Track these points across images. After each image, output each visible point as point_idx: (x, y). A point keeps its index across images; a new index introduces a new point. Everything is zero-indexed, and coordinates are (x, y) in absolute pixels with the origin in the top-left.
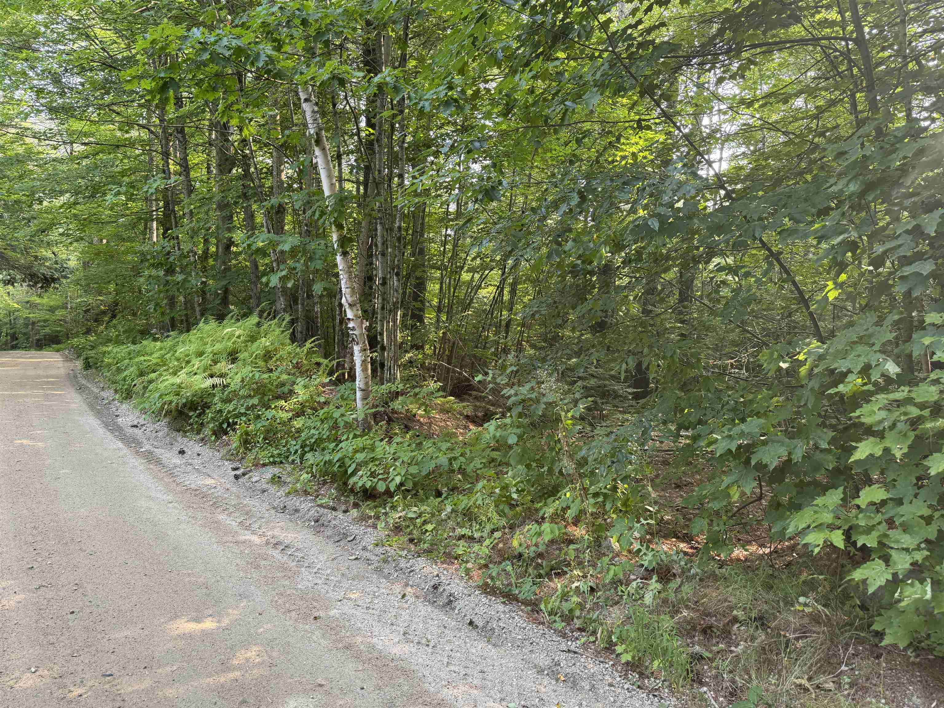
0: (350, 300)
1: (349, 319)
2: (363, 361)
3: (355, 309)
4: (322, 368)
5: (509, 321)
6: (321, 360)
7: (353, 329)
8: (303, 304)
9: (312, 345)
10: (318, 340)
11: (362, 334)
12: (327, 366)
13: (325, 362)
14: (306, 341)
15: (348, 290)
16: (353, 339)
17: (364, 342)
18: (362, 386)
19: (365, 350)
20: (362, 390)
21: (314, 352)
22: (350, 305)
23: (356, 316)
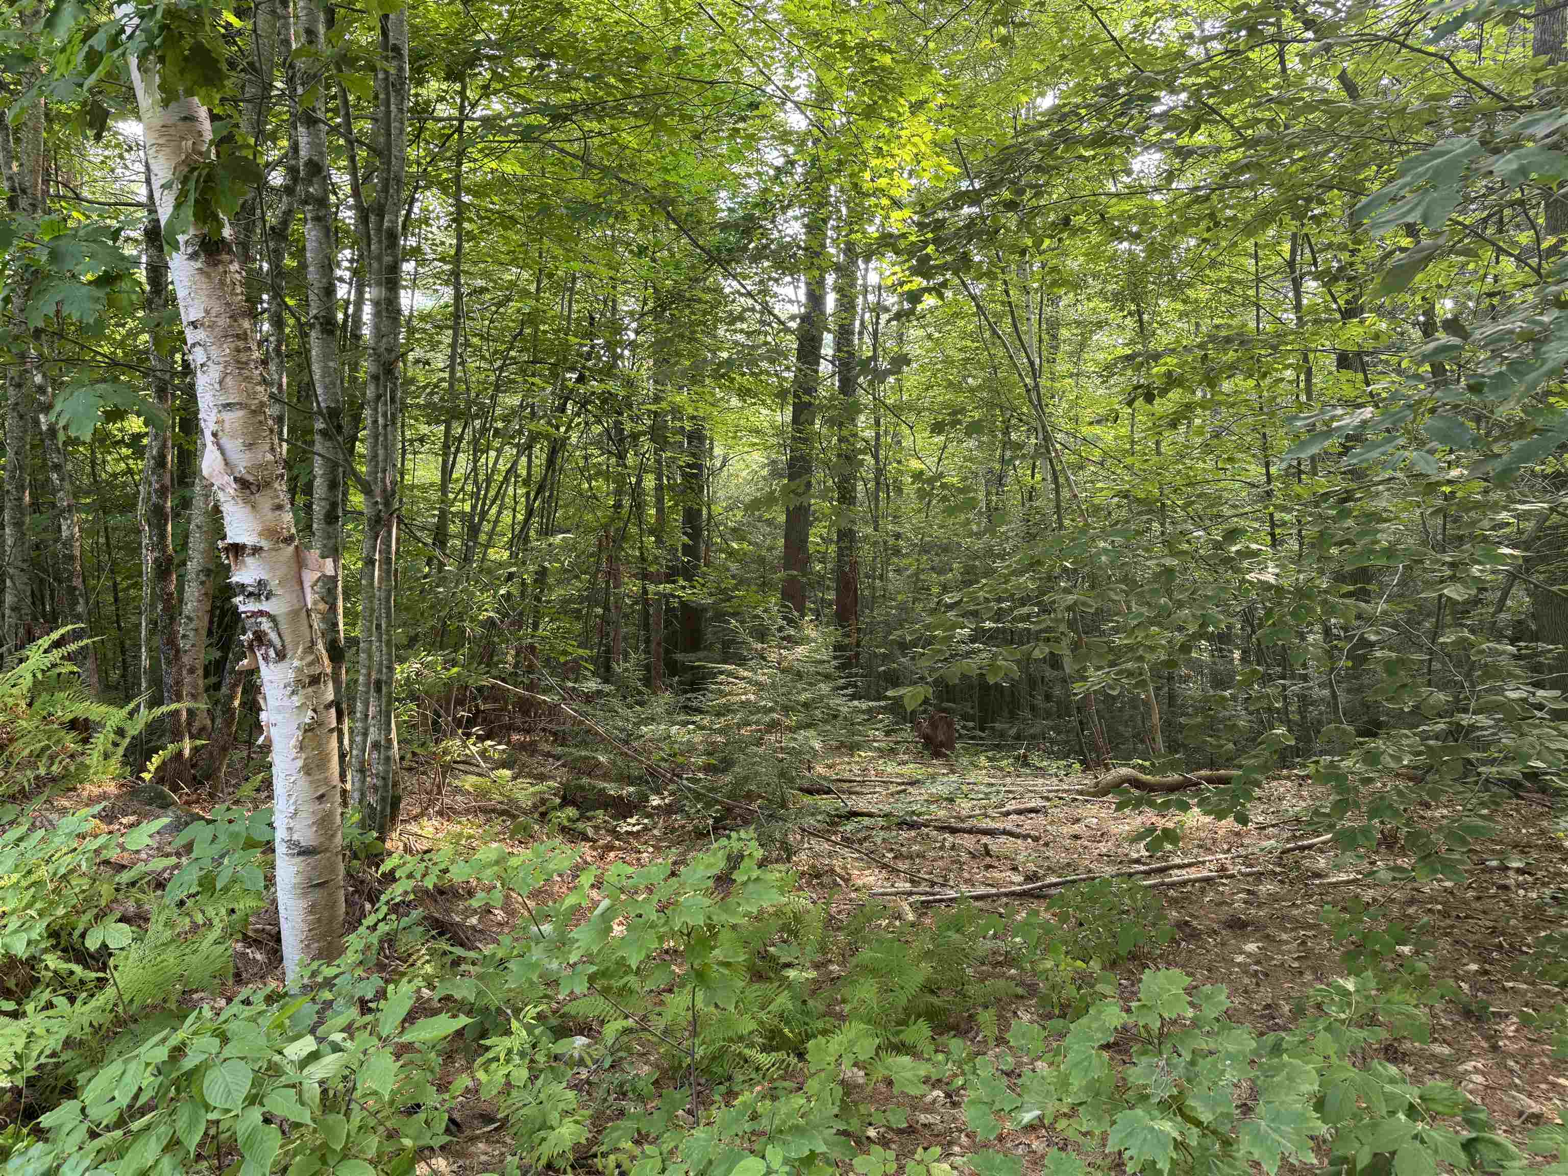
0: (242, 462)
1: (237, 550)
2: (309, 729)
3: (265, 502)
4: (101, 740)
5: (925, 549)
6: (94, 710)
7: (261, 591)
8: (18, 525)
9: (56, 654)
10: (77, 635)
11: (301, 612)
12: (120, 732)
13: (115, 716)
14: (31, 638)
15: (233, 418)
16: (260, 637)
17: (311, 647)
18: (306, 835)
19: (315, 680)
20: (305, 852)
21: (62, 682)
22: (243, 484)
23: (271, 533)
